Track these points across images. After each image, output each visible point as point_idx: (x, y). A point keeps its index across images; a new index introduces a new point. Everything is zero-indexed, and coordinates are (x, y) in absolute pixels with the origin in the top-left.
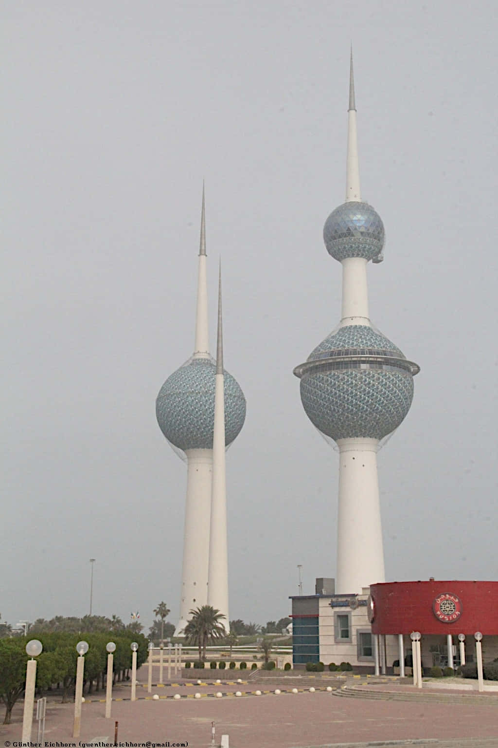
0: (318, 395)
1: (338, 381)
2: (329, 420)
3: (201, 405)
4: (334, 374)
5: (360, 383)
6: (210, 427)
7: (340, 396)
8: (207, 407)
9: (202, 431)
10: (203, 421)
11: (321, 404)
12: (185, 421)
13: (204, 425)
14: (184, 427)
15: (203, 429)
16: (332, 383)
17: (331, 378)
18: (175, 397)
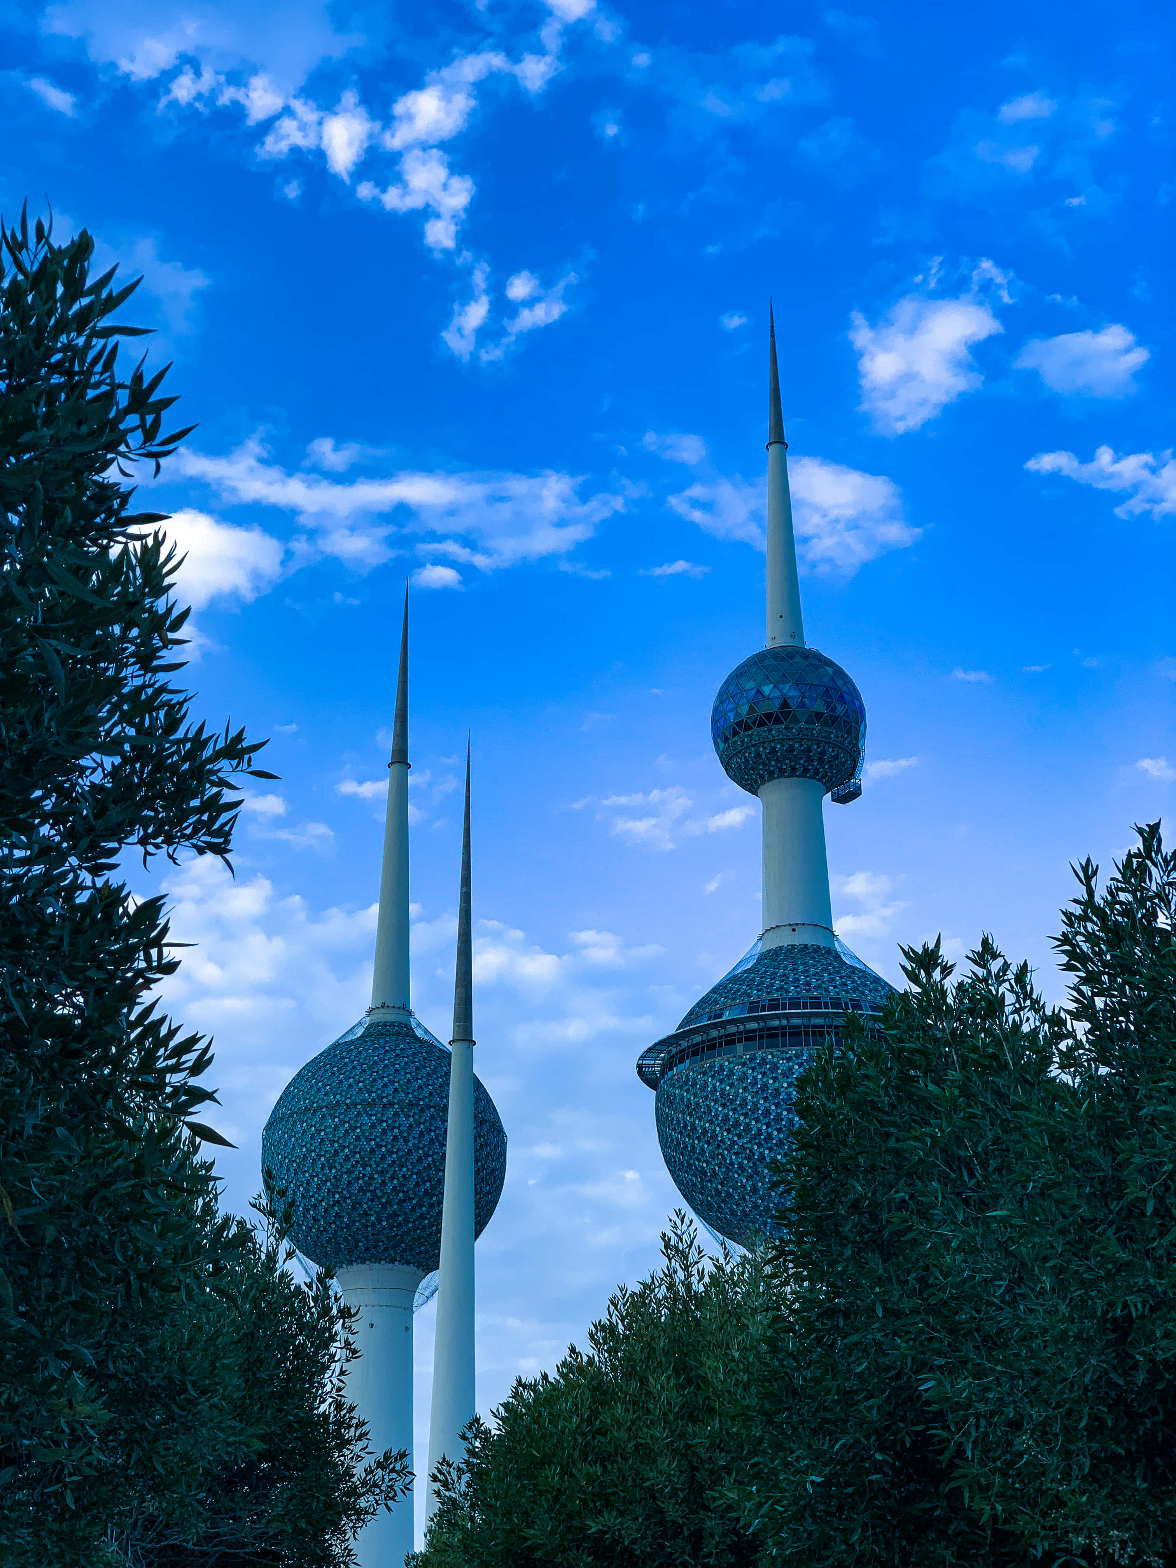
0: (717, 1116)
1: (775, 1079)
2: (743, 1186)
3: (396, 1138)
4: (764, 1059)
6: (414, 1202)
7: (779, 1118)
8: (410, 1144)
9: (395, 1212)
10: (400, 1184)
11: (723, 1141)
12: (349, 1182)
13: (401, 1195)
14: (346, 1198)
15: (395, 1207)
16: (757, 1083)
17: (753, 1069)
18: (324, 1116)
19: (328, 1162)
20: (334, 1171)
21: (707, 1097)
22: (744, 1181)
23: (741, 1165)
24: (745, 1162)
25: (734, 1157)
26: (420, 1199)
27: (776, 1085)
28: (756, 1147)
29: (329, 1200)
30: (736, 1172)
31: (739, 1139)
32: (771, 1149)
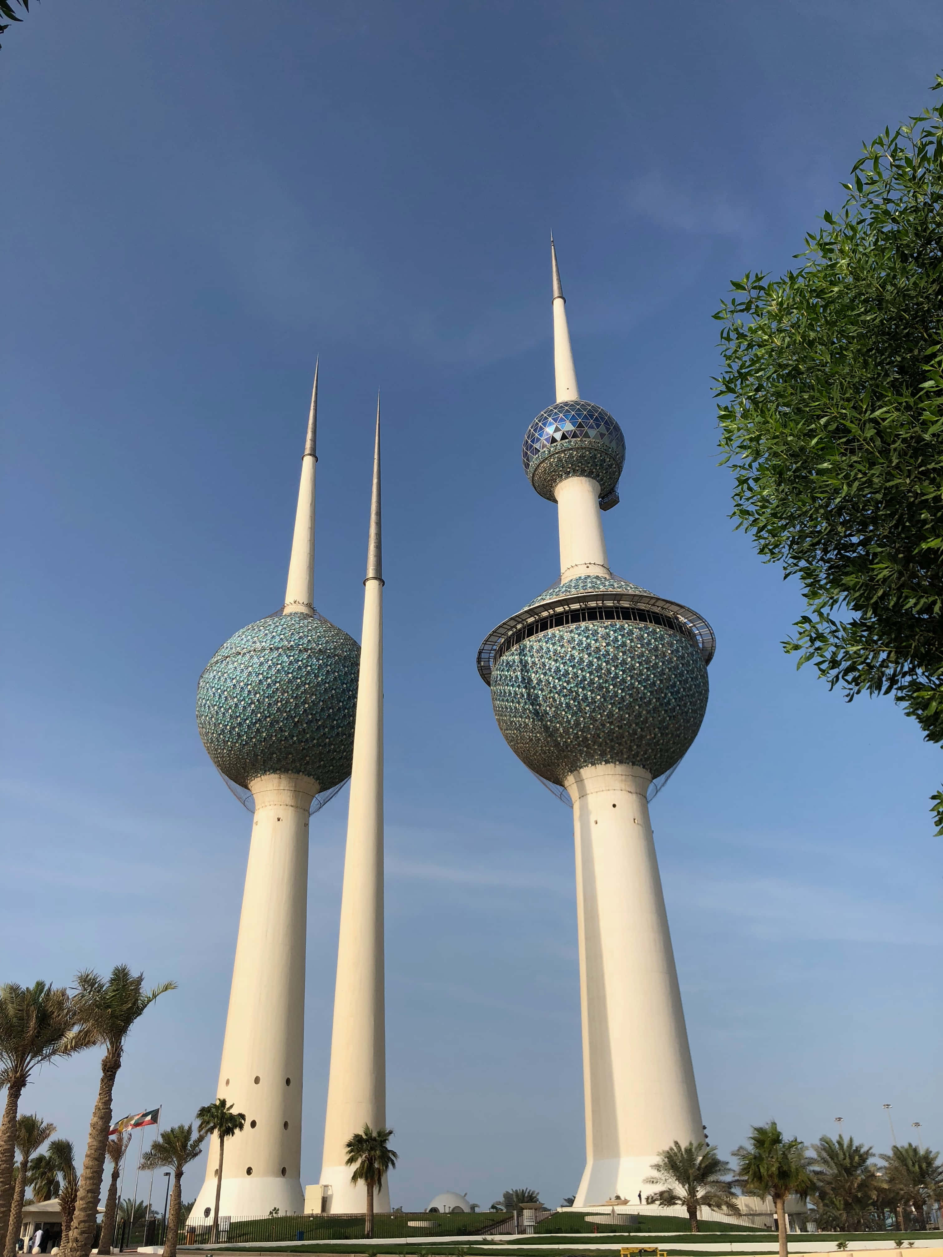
0: (550, 669)
1: (596, 641)
2: (569, 722)
3: (308, 673)
5: (639, 646)
6: (320, 723)
7: (599, 668)
9: (304, 730)
10: (310, 708)
11: (555, 687)
12: (269, 704)
13: (310, 717)
14: (266, 717)
15: (305, 725)
16: (582, 644)
17: (579, 635)
18: (251, 657)
19: (253, 689)
20: (258, 696)
21: (542, 657)
22: (570, 717)
23: (568, 705)
24: (572, 702)
25: (563, 699)
26: (324, 722)
27: (598, 644)
28: (580, 690)
29: (252, 719)
30: (564, 710)
31: (568, 684)
32: (592, 691)
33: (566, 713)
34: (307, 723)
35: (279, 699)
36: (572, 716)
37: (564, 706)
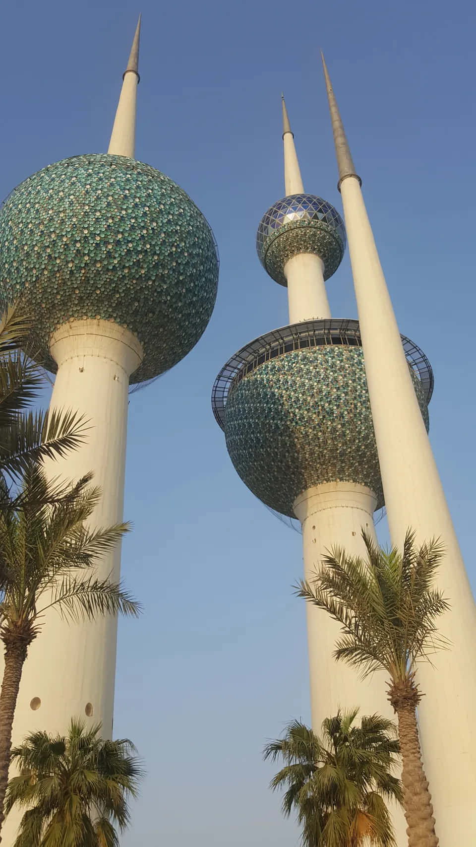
33: (361, 423)
34: (187, 289)
35: (176, 244)
36: (365, 429)
37: (362, 416)
